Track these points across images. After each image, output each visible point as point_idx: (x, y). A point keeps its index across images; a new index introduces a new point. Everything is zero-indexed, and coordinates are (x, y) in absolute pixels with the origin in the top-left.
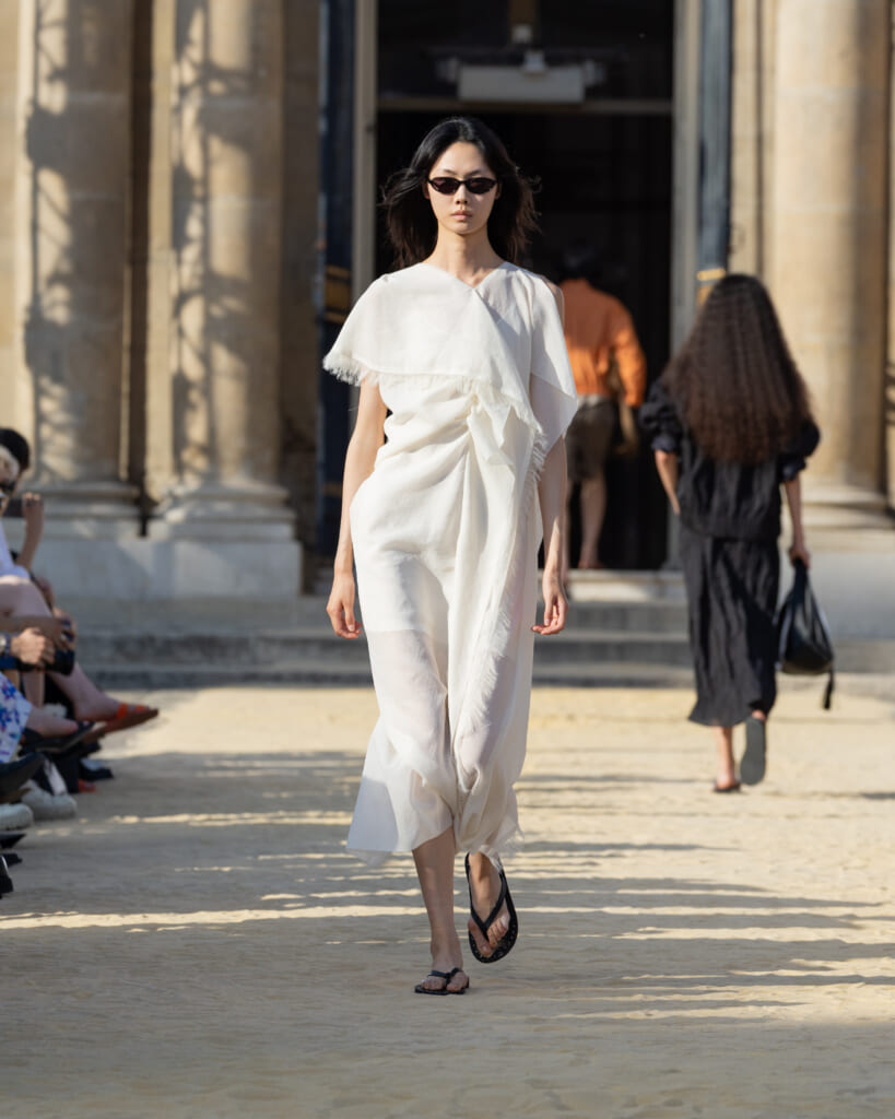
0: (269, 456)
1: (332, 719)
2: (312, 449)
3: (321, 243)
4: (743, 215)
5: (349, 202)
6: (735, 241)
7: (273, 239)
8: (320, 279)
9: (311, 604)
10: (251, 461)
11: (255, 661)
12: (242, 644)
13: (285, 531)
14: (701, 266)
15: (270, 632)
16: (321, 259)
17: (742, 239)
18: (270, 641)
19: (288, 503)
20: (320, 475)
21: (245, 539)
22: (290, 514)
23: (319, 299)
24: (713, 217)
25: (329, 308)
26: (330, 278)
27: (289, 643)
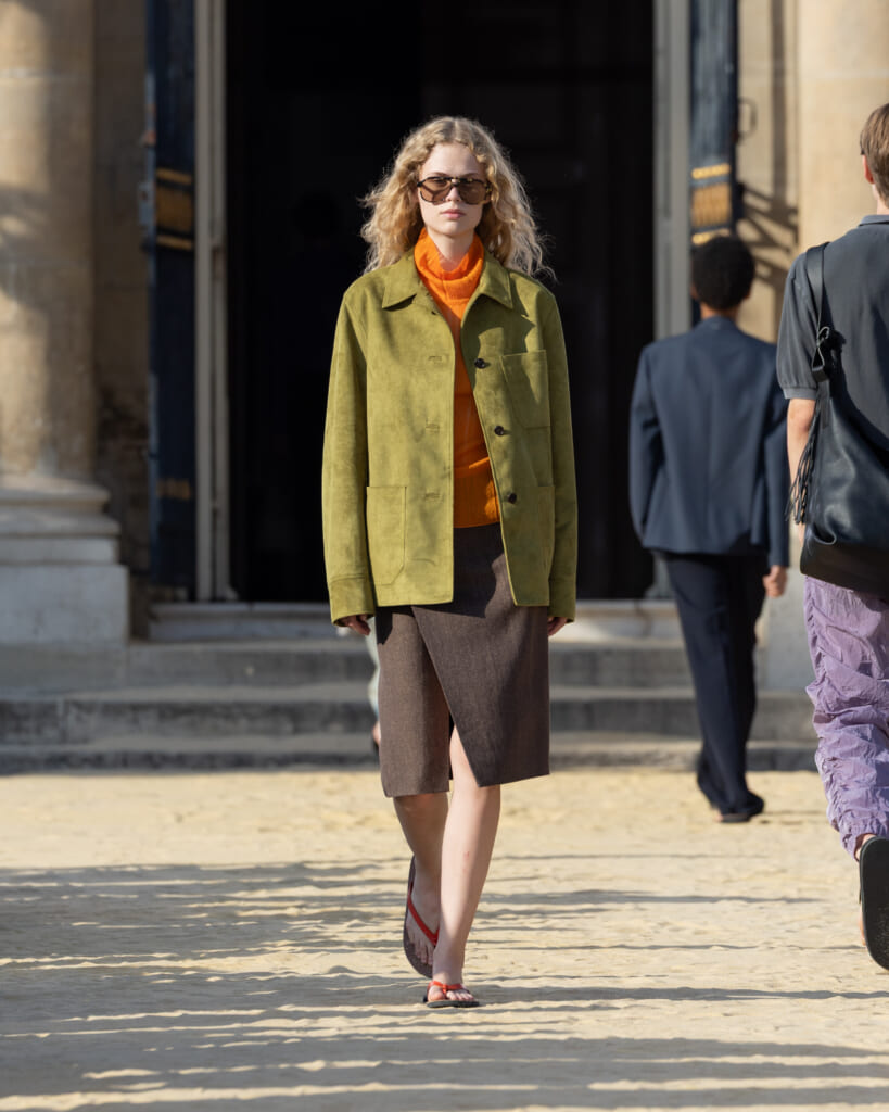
0: (79, 443)
1: (179, 819)
2: (142, 432)
3: (149, 136)
4: (755, 85)
5: (190, 75)
6: (745, 125)
7: (80, 133)
8: (149, 186)
9: (146, 654)
10: (53, 450)
11: (64, 738)
12: (46, 713)
13: (105, 550)
14: (696, 161)
15: (85, 697)
16: (151, 156)
17: (754, 121)
18: (85, 708)
19: (107, 509)
20: (153, 466)
21: (47, 562)
22: (113, 527)
23: (148, 218)
24: (711, 88)
25: (161, 229)
26: (161, 183)
27: (112, 710)
